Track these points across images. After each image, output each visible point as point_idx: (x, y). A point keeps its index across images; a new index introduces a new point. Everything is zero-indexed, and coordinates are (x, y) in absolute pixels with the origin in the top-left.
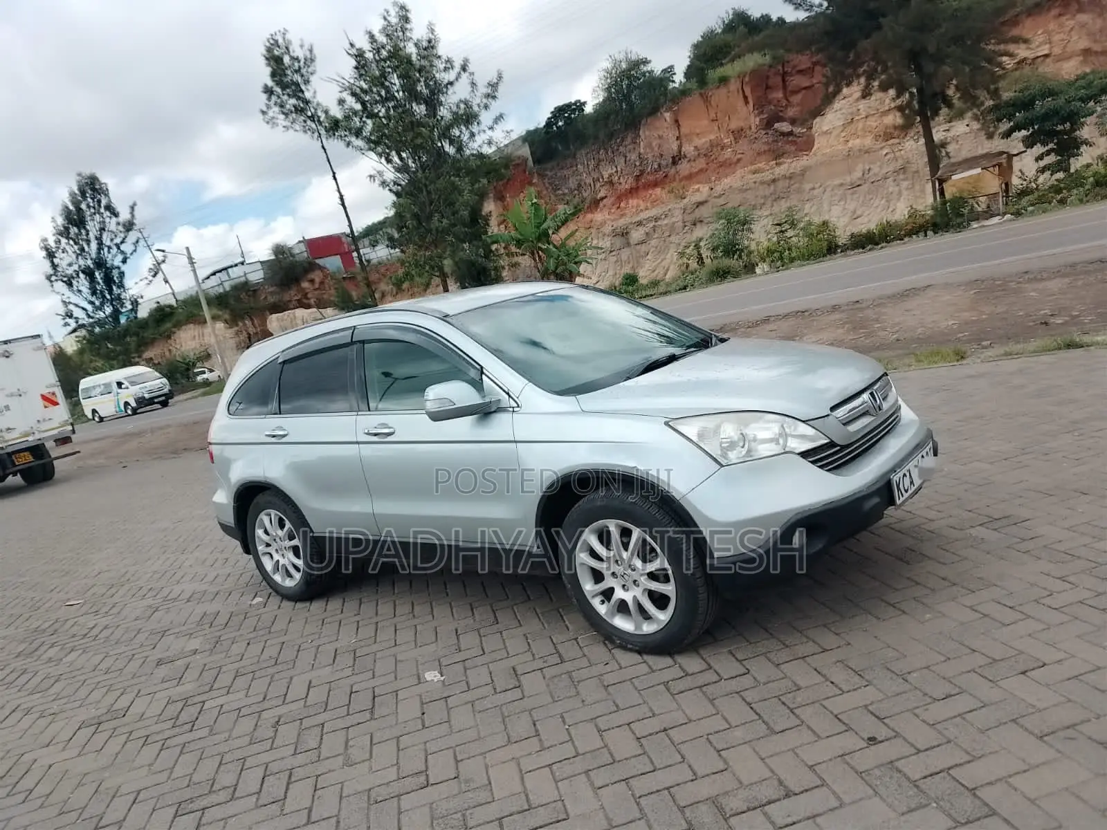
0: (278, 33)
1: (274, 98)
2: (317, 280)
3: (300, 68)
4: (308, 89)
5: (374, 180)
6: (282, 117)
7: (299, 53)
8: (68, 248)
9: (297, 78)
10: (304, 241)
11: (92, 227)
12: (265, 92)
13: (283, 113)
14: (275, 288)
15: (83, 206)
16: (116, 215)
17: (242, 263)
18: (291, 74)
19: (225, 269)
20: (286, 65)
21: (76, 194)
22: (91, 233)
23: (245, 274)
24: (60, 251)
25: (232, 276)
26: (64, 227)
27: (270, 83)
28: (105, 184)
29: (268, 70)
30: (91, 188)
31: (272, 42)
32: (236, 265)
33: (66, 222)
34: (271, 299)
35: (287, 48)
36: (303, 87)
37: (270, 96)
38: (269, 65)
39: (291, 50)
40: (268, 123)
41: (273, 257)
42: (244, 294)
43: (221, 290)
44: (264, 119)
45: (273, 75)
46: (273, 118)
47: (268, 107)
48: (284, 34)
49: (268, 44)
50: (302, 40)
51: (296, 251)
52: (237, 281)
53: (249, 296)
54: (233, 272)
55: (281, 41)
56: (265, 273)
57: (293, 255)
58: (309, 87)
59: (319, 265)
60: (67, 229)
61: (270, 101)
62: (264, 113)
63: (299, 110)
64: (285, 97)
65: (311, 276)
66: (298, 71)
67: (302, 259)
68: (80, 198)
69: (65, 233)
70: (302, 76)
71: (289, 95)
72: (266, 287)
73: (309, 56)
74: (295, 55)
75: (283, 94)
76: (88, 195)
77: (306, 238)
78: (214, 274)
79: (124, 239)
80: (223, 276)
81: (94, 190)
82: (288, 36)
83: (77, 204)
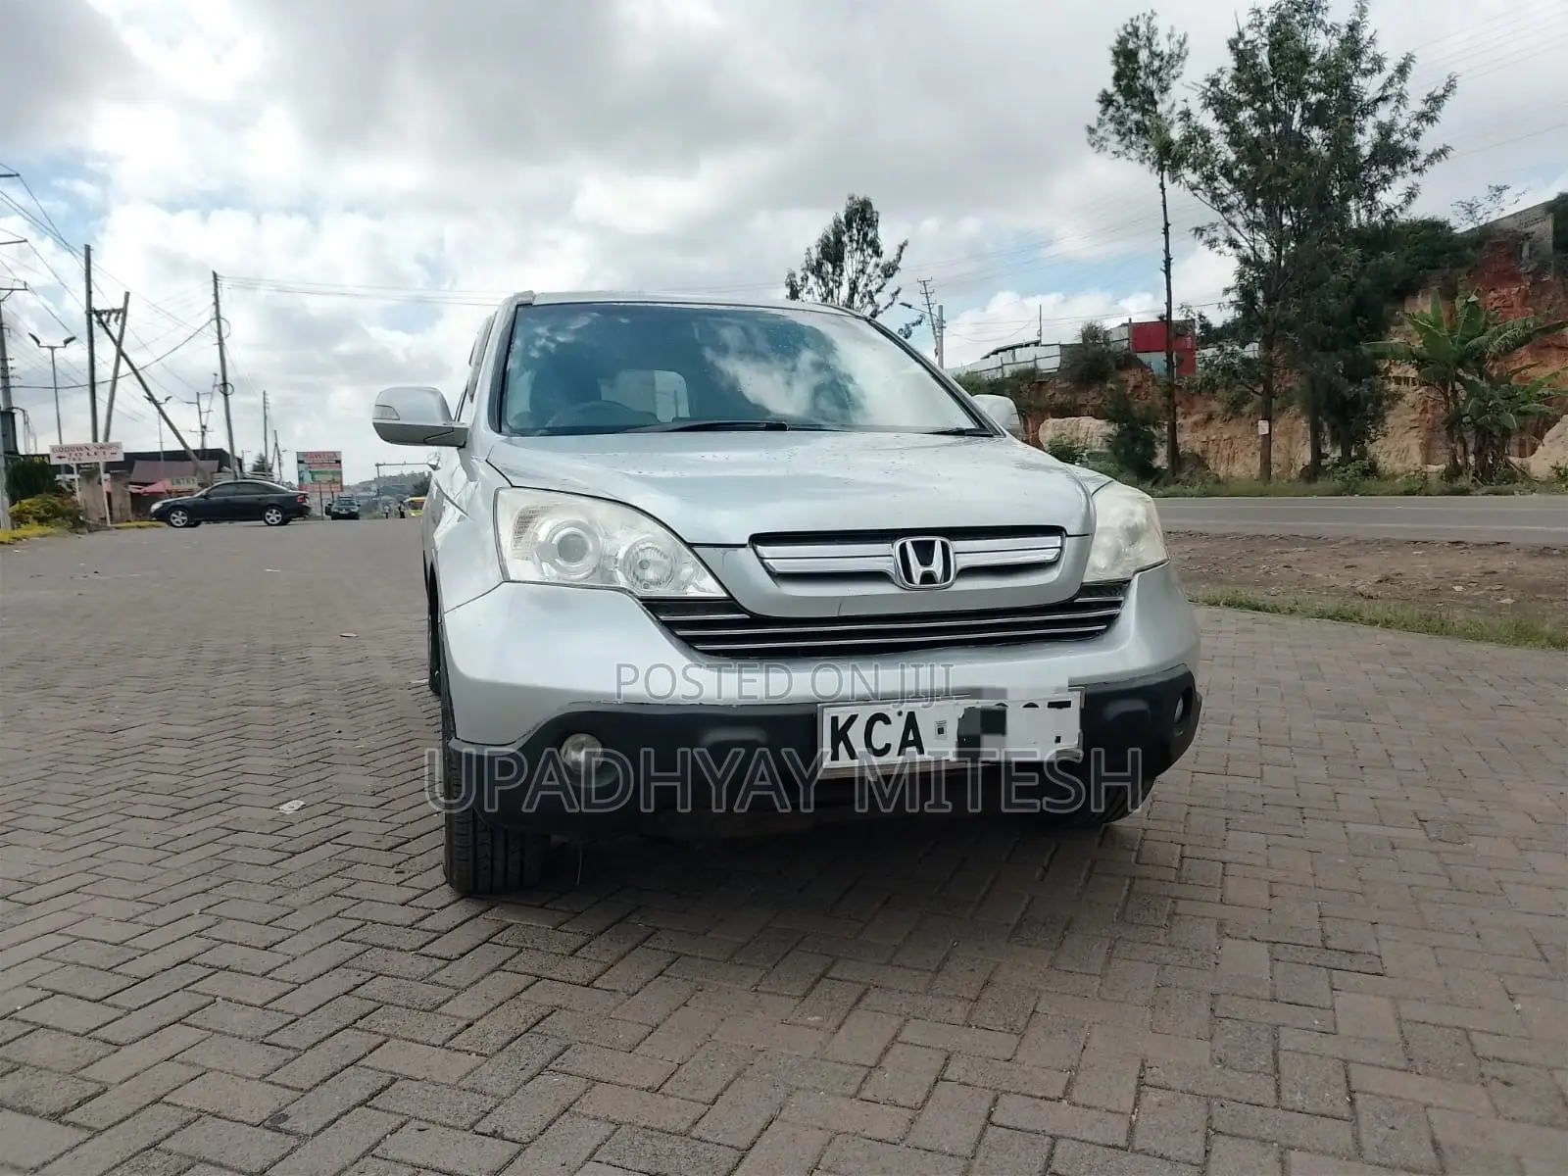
0: (1141, 17)
1: (1111, 110)
2: (1132, 382)
3: (1160, 68)
4: (1162, 101)
5: (1201, 235)
6: (1117, 138)
7: (1164, 46)
8: (815, 288)
9: (1152, 83)
10: (1129, 325)
11: (850, 266)
12: (1101, 102)
13: (1119, 133)
14: (1069, 383)
15: (845, 239)
16: (877, 253)
17: (1037, 344)
18: (1144, 77)
19: (1013, 348)
20: (1142, 64)
21: (840, 222)
22: (845, 274)
23: (1036, 359)
24: (805, 290)
25: (1019, 359)
26: (817, 262)
27: (1111, 89)
28: (877, 213)
29: (1112, 70)
30: (861, 216)
31: (1130, 29)
32: (1027, 345)
33: (821, 256)
34: (1060, 399)
35: (1149, 39)
36: (1157, 97)
37: (1107, 107)
38: (1117, 63)
39: (1154, 43)
40: (1093, 145)
41: (1080, 341)
42: (1026, 385)
43: (999, 376)
44: (1089, 141)
45: (1118, 78)
46: (1102, 139)
47: (1100, 123)
48: (1150, 19)
49: (1123, 33)
50: (1172, 28)
51: (1114, 337)
52: (1021, 366)
53: (1032, 390)
54: (1021, 354)
55: (1143, 29)
56: (1062, 362)
57: (1107, 342)
58: (1165, 97)
59: (1140, 361)
60: (820, 265)
61: (1104, 115)
62: (1091, 131)
63: (1141, 129)
64: (1128, 110)
65: (1124, 375)
66: (1154, 73)
67: (1118, 350)
68: (844, 228)
69: (817, 270)
70: (1160, 80)
71: (1133, 107)
72: (1058, 381)
73: (1177, 52)
74: (1158, 50)
75: (1127, 106)
76: (854, 225)
77: (1133, 321)
78: (996, 352)
79: (882, 287)
80: (1006, 357)
81: (863, 219)
82: (1154, 23)
83: (838, 234)
